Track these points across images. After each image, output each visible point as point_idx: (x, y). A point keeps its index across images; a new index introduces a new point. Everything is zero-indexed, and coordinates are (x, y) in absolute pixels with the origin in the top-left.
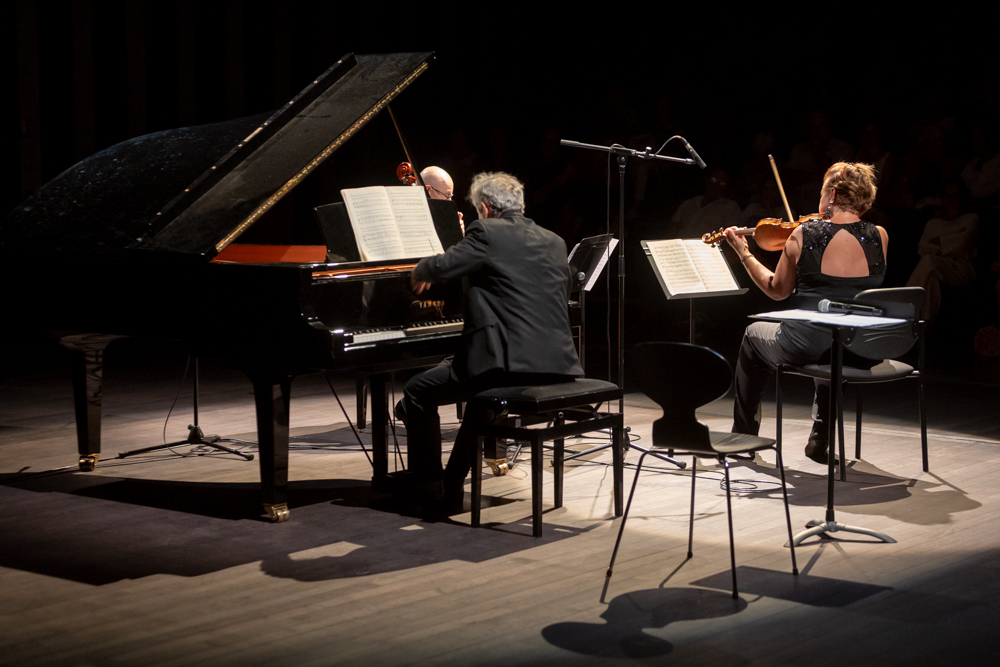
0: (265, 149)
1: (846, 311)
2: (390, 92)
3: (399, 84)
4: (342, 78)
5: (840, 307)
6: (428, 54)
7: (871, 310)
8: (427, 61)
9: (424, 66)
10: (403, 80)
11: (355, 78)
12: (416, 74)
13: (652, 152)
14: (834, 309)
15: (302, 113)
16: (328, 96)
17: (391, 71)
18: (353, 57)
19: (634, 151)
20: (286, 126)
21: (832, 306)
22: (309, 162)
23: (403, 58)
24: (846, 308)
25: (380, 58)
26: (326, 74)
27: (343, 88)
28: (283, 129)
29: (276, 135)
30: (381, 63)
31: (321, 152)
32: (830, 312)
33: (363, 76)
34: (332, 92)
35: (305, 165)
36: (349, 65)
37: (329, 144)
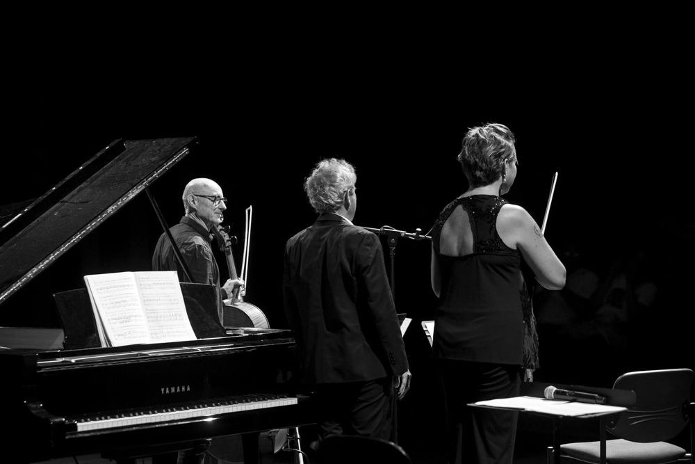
0: (22, 235)
1: (571, 398)
2: (147, 177)
3: (156, 170)
4: (110, 163)
5: (564, 393)
6: (189, 140)
7: (593, 398)
8: (188, 146)
9: (186, 151)
10: (162, 165)
11: (120, 163)
12: (176, 158)
13: (422, 233)
14: (559, 396)
15: (65, 199)
16: (92, 182)
17: (154, 156)
18: (121, 143)
19: (403, 233)
20: (47, 212)
21: (556, 392)
22: (57, 248)
23: (168, 143)
24: (570, 395)
25: (147, 143)
26: (92, 160)
27: (107, 174)
28: (43, 215)
29: (36, 220)
30: (147, 148)
31: (70, 238)
32: (556, 399)
33: (127, 161)
34: (97, 177)
35: (53, 252)
36: (118, 150)
37: (80, 230)
